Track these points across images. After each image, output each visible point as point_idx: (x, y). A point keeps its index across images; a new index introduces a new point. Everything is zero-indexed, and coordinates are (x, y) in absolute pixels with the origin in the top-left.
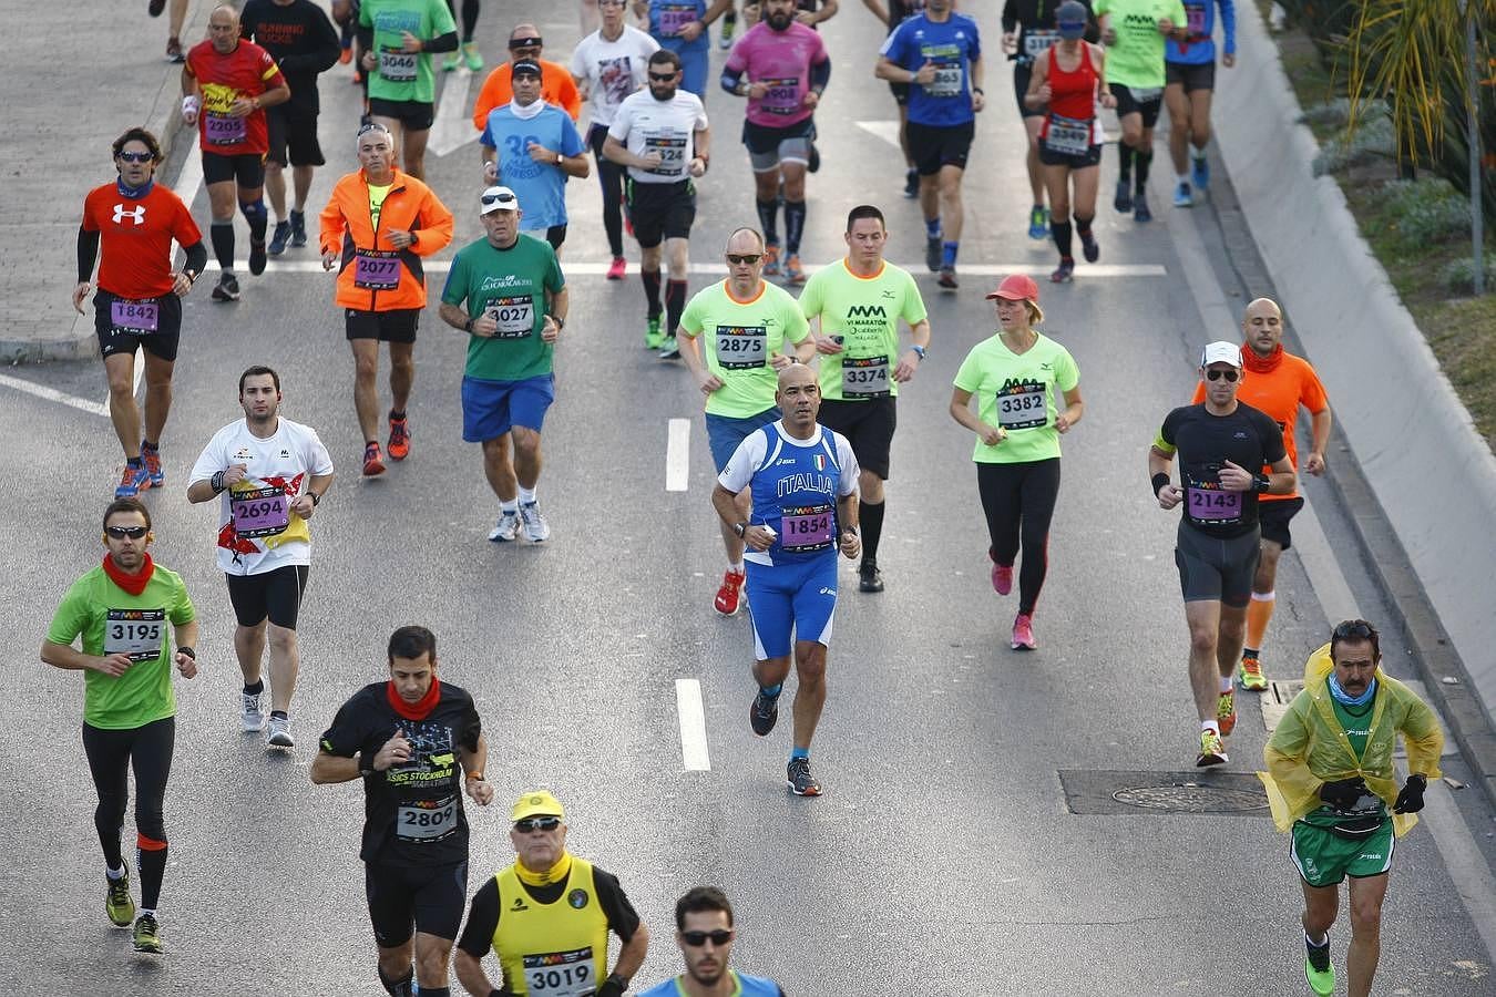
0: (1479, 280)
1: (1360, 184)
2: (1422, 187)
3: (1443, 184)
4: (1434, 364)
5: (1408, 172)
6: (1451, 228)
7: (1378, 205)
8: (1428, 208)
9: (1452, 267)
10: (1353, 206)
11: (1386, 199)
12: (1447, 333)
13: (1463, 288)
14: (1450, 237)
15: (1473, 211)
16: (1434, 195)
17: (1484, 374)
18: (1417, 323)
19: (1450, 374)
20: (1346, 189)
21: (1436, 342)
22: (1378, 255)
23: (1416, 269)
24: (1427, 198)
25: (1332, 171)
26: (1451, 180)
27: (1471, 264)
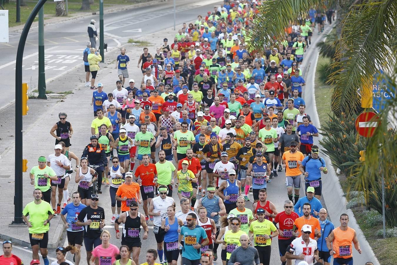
0: (385, 235)
1: (357, 211)
2: (371, 212)
3: (377, 212)
4: (374, 254)
5: (369, 209)
6: (378, 222)
7: (361, 216)
8: (372, 217)
9: (378, 231)
10: (355, 216)
11: (363, 215)
12: (377, 247)
13: (381, 236)
14: (377, 224)
15: (384, 217)
16: (374, 214)
17: (385, 257)
18: (370, 244)
19: (377, 257)
20: (354, 212)
21: (374, 249)
22: (361, 228)
23: (370, 232)
24: (372, 215)
25: (350, 208)
26: (378, 211)
27: (383, 231)
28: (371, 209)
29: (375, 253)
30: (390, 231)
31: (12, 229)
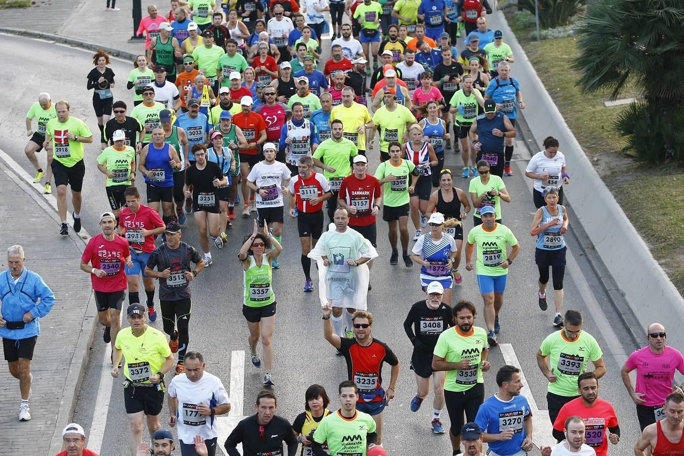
0: (538, 37)
1: (508, 13)
2: (524, 13)
3: (529, 12)
4: (527, 59)
5: (520, 9)
6: (531, 23)
7: (513, 18)
8: (525, 18)
9: (532, 33)
10: (507, 18)
11: (515, 16)
12: (530, 51)
13: (534, 39)
14: (530, 26)
15: (537, 18)
16: (527, 15)
17: (539, 61)
18: (523, 48)
19: (531, 61)
20: (505, 14)
21: (527, 53)
22: (513, 31)
23: (522, 34)
24: (525, 16)
25: (501, 9)
26: (531, 11)
27: (536, 33)
28: (524, 10)
29: (529, 57)
30: (544, 32)
31: (132, 45)
